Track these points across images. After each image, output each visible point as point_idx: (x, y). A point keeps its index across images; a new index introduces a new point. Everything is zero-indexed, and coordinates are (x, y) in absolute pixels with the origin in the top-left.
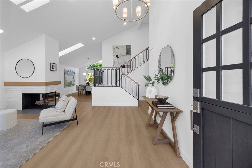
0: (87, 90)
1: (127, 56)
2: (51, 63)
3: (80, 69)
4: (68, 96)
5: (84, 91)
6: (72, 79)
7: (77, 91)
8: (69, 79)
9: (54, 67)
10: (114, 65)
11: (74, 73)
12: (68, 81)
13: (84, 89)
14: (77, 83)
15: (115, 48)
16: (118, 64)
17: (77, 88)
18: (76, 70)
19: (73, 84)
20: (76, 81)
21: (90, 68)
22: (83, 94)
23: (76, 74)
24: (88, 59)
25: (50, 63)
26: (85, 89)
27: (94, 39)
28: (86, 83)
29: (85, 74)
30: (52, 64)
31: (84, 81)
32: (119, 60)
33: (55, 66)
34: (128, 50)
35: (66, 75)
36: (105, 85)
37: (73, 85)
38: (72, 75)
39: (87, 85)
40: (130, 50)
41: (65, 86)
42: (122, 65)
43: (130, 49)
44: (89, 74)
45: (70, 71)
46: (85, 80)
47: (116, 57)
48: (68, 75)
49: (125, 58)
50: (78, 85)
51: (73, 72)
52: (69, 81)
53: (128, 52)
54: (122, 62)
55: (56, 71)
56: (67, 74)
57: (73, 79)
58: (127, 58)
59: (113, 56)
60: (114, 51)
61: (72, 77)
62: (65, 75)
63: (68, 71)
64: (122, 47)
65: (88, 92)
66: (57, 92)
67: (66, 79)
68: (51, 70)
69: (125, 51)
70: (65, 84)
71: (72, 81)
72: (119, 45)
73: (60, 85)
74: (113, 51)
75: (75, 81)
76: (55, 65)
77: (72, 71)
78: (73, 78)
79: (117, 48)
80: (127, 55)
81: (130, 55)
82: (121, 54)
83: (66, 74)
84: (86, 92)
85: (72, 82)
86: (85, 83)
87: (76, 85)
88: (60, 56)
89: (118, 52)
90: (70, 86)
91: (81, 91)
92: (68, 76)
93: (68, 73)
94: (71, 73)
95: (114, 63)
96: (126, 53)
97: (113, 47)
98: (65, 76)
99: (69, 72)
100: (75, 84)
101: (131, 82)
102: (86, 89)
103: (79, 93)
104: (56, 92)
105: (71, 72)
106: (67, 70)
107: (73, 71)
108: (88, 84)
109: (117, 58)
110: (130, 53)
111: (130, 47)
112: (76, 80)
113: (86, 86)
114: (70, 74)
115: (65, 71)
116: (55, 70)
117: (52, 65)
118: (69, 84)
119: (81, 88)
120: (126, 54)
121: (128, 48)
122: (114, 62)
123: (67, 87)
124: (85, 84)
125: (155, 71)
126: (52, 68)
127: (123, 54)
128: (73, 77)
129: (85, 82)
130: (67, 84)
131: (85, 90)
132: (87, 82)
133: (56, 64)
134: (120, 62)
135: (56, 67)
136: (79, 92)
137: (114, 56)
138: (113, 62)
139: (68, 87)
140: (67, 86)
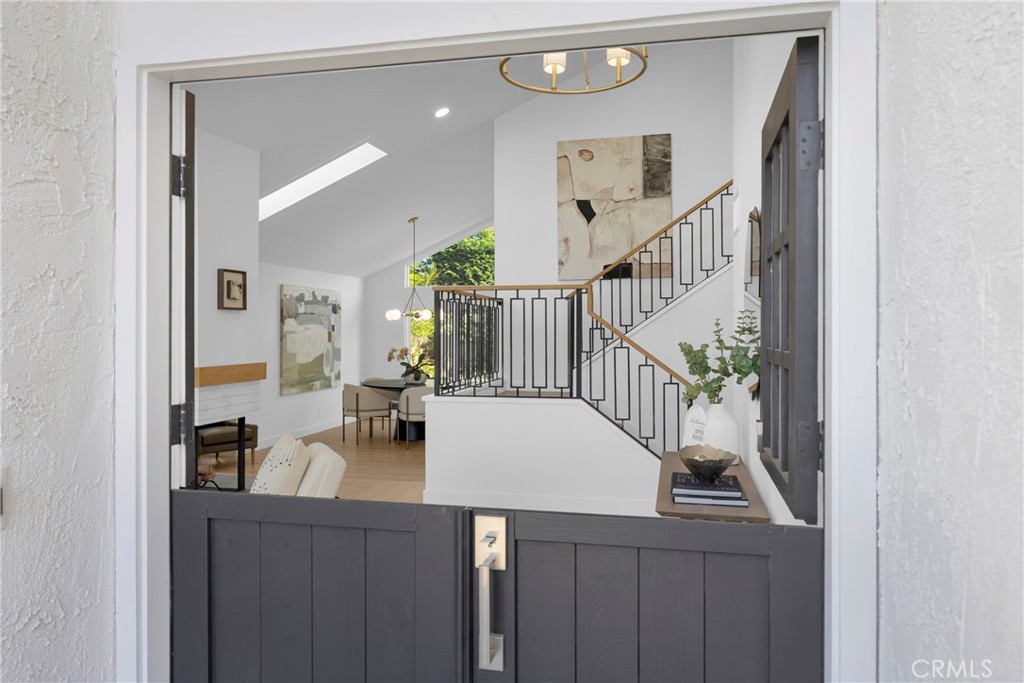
0: (408, 414)
1: (651, 203)
2: (221, 273)
3: (367, 282)
4: (308, 440)
5: (389, 416)
6: (323, 347)
7: (351, 420)
8: (307, 342)
9: (236, 292)
10: (563, 260)
11: (335, 309)
12: (302, 359)
13: (390, 409)
14: (351, 371)
15: (574, 157)
16: (590, 255)
17: (353, 402)
18: (347, 291)
19: (327, 372)
20: (342, 358)
21: (432, 266)
22: (382, 438)
23: (343, 312)
24: (413, 220)
25: (219, 270)
26: (395, 406)
27: (442, 113)
28: (404, 369)
29: (393, 315)
30: (227, 277)
31: (390, 359)
32: (598, 230)
33: (240, 286)
34: (656, 168)
35: (290, 323)
36: (500, 390)
37: (329, 379)
38: (321, 323)
39: (408, 385)
40: (669, 164)
41: (282, 386)
42: (613, 259)
43: (667, 155)
44: (417, 316)
45: (308, 297)
46: (394, 350)
47: (574, 210)
48: (300, 323)
49: (633, 215)
50: (355, 381)
51: (327, 305)
52: (304, 355)
53: (654, 176)
54: (612, 240)
55: (244, 308)
56: (296, 316)
57: (329, 346)
58: (648, 217)
59: (559, 205)
60: (564, 174)
61: (318, 331)
62: (282, 320)
63: (300, 298)
64: (618, 145)
65: (410, 423)
66: (247, 422)
67: (290, 348)
68: (221, 306)
69: (635, 174)
70: (281, 376)
71: (322, 355)
72: (598, 136)
73: (262, 381)
74: (559, 174)
75: (339, 360)
76: (238, 279)
77: (319, 299)
78: (330, 340)
79: (586, 154)
80: (646, 196)
81: (670, 193)
82: (609, 191)
83: (290, 317)
84: (402, 424)
85: (319, 360)
86: (394, 373)
87: (344, 380)
88: (260, 219)
89: (592, 181)
90: (310, 389)
91: (371, 419)
92: (301, 328)
93: (301, 310)
94: (319, 309)
95: (568, 250)
96: (639, 182)
97: (558, 152)
98: (286, 328)
99: (307, 303)
100: (339, 373)
101: (647, 372)
102: (403, 408)
103: (359, 430)
104: (242, 420)
105: (315, 301)
106: (296, 294)
107: (325, 299)
108: (412, 375)
109: (582, 220)
110: (669, 182)
111: (670, 145)
112: (342, 352)
113: (401, 390)
114: (311, 318)
115: (282, 301)
116: (241, 306)
117: (229, 282)
118: (308, 377)
119: (371, 398)
120: (641, 190)
121: (655, 150)
122: (566, 240)
123: (294, 390)
124: (399, 377)
125: (717, 324)
126: (229, 297)
127: (621, 194)
128: (330, 334)
129: (396, 362)
130: (296, 377)
131: (394, 413)
132: (408, 365)
133: (244, 274)
134: (599, 241)
135: (243, 287)
136: (359, 423)
137: (563, 207)
138: (559, 242)
139: (302, 391)
140: (292, 386)
